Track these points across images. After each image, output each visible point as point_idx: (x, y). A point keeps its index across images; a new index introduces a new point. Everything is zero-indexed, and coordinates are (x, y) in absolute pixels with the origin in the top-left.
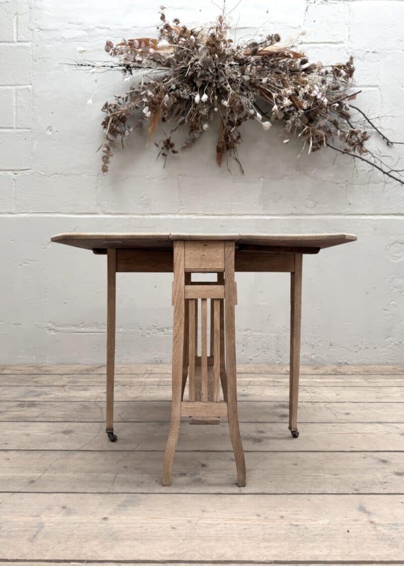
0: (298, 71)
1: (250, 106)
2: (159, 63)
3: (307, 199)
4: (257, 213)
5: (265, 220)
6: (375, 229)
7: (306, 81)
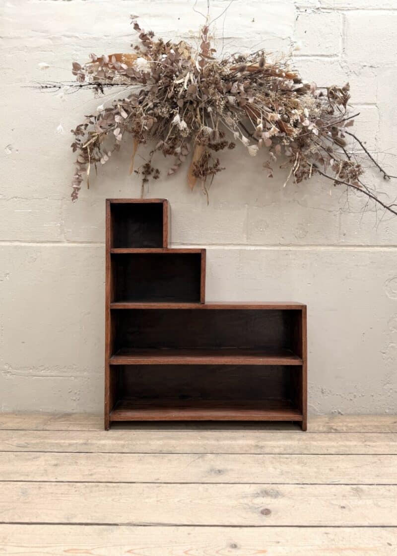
0: (290, 91)
1: (235, 128)
2: (133, 79)
3: (297, 229)
4: (241, 243)
5: (250, 250)
6: (372, 262)
7: (297, 102)
